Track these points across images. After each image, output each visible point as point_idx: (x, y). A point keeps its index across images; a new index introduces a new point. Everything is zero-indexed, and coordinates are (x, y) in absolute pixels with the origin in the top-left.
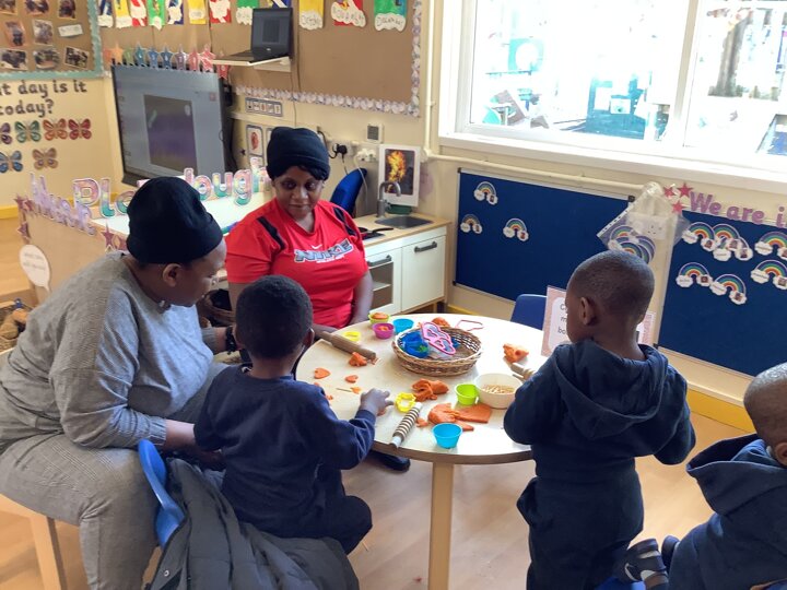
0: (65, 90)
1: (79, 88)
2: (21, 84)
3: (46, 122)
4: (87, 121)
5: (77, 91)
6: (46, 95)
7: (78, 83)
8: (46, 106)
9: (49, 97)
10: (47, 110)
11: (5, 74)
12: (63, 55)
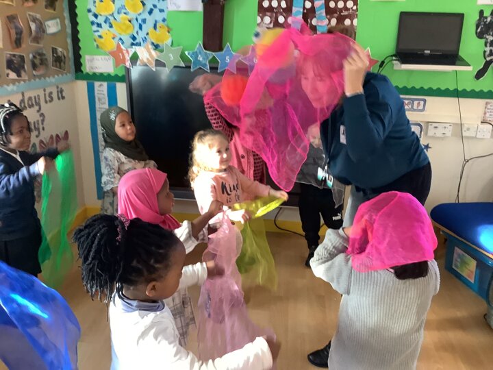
0: (52, 100)
1: (60, 95)
2: (21, 98)
3: (41, 142)
4: (66, 133)
5: (59, 99)
6: (40, 108)
7: (59, 90)
8: (40, 124)
9: (42, 112)
10: (41, 127)
11: (11, 88)
12: (50, 57)
